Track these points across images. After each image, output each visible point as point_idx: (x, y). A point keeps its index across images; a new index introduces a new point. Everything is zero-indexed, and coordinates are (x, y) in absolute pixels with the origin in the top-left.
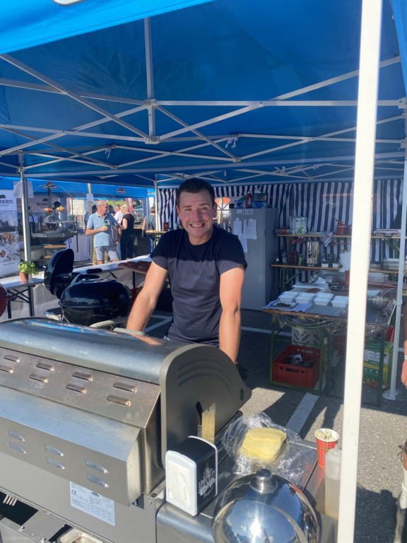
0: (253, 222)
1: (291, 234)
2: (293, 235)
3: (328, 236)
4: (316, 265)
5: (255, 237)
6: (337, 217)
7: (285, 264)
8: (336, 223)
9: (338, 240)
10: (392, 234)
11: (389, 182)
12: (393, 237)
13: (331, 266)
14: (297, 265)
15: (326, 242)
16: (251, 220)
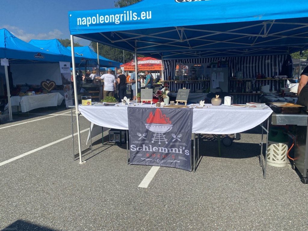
0: (222, 74)
1: (237, 79)
2: (238, 79)
3: (254, 79)
4: (250, 92)
5: (223, 81)
6: (257, 71)
8: (257, 74)
9: (259, 81)
10: (282, 78)
11: (277, 56)
12: (283, 79)
13: (257, 92)
14: (242, 92)
15: (253, 82)
16: (221, 73)
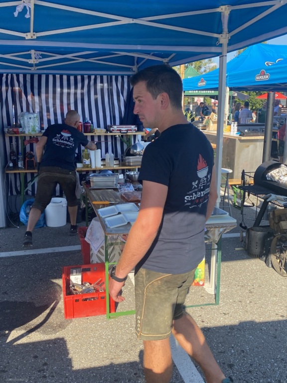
1: (24, 133)
2: (27, 134)
7: (21, 169)
10: (127, 131)
